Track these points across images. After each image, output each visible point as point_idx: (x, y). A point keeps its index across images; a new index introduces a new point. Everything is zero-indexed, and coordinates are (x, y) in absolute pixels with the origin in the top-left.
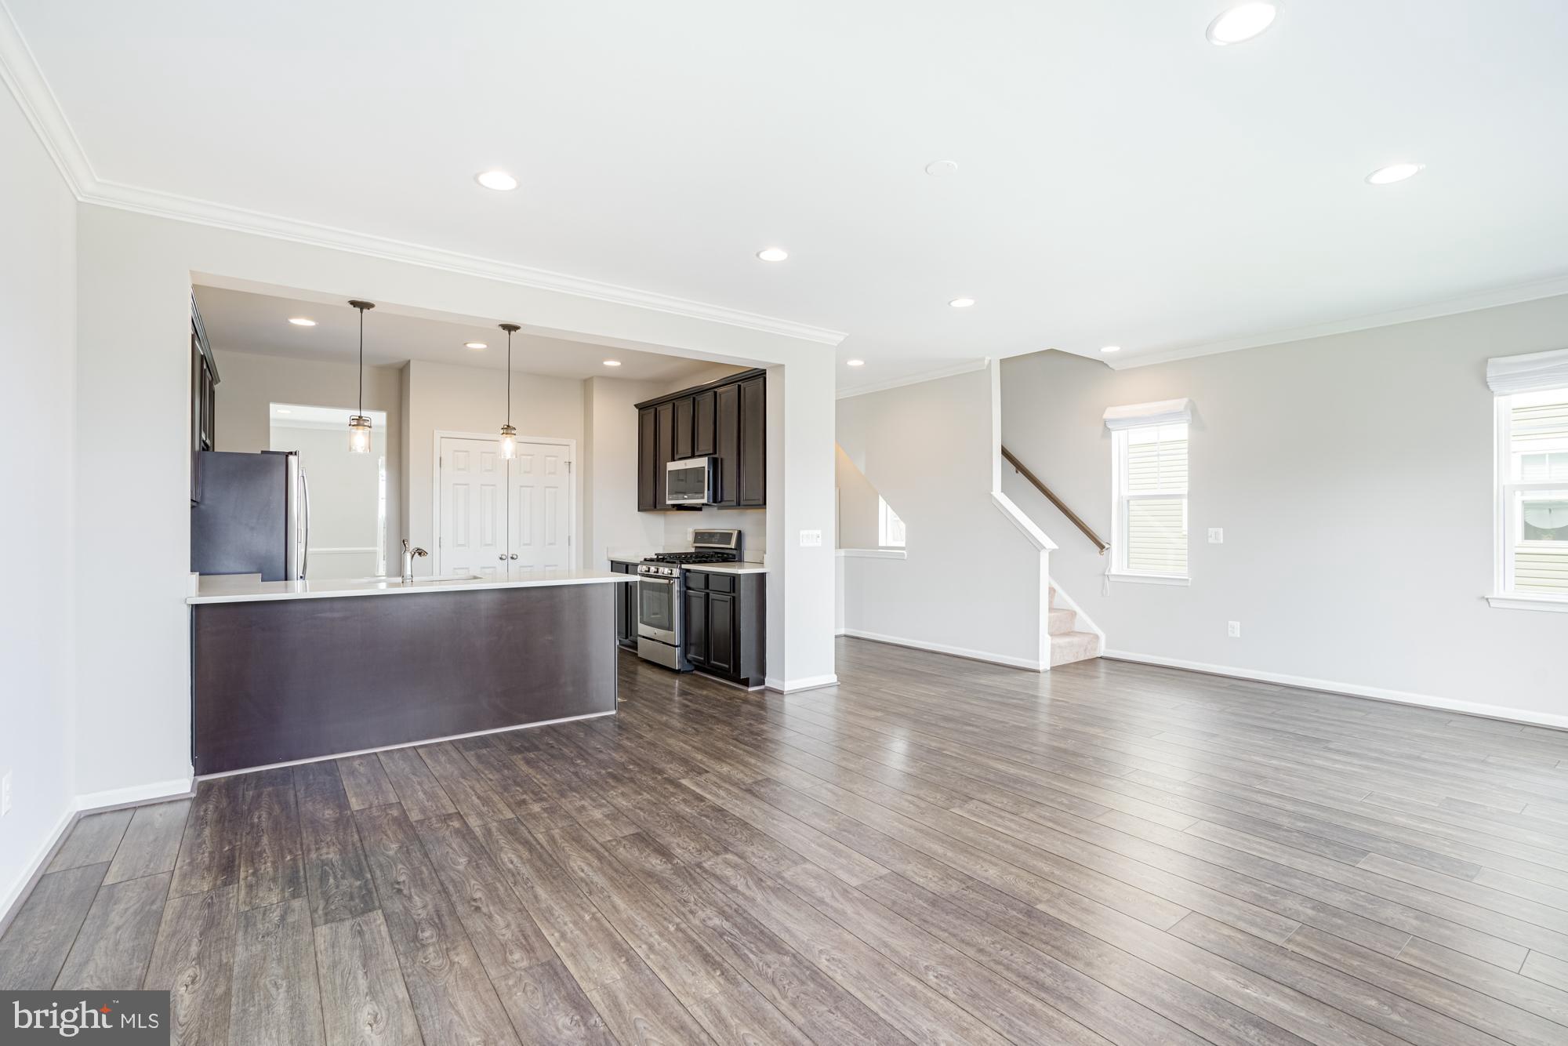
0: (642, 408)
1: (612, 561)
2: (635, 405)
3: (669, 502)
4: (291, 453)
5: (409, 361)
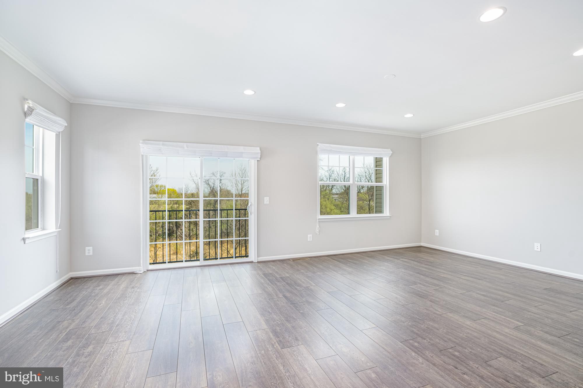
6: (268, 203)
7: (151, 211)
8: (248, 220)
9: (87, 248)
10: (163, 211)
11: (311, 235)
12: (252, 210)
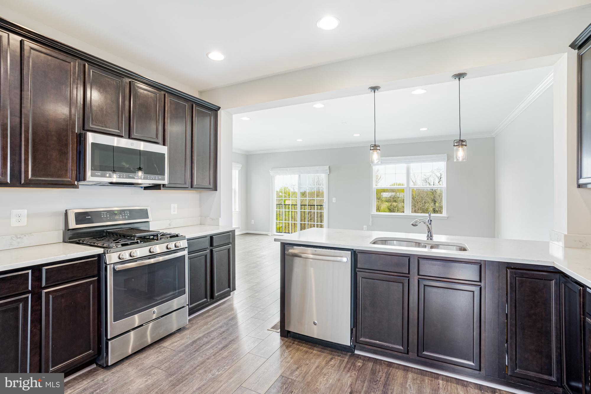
6: (335, 202)
7: (277, 205)
8: (323, 212)
9: (252, 220)
10: (289, 205)
11: (366, 226)
12: (325, 206)
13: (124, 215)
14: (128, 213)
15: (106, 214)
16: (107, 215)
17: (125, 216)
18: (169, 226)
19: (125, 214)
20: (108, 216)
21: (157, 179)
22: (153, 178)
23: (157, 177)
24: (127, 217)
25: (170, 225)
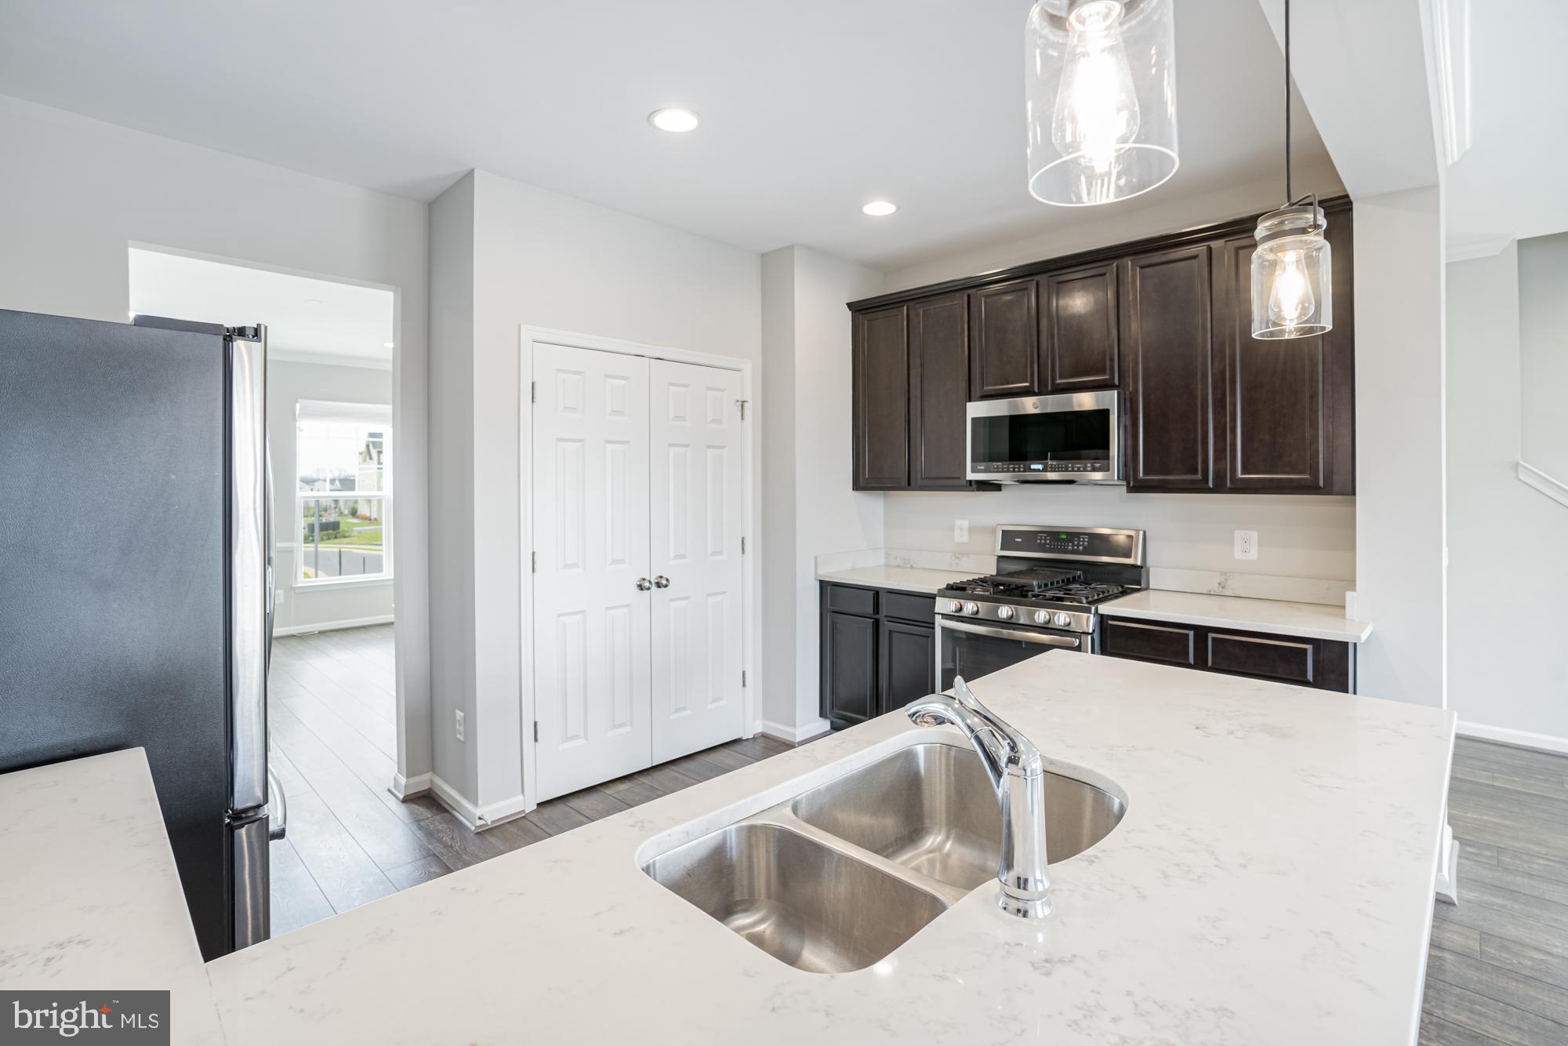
0: (858, 309)
1: (821, 581)
2: (849, 305)
3: (971, 476)
4: (241, 332)
5: (472, 171)
13: (1076, 543)
14: (1086, 540)
15: (1045, 537)
16: (1045, 540)
17: (1078, 545)
18: (1220, 589)
19: (1079, 541)
20: (1048, 542)
21: (1089, 469)
22: (1079, 468)
23: (1089, 465)
24: (1081, 548)
25: (1223, 588)
